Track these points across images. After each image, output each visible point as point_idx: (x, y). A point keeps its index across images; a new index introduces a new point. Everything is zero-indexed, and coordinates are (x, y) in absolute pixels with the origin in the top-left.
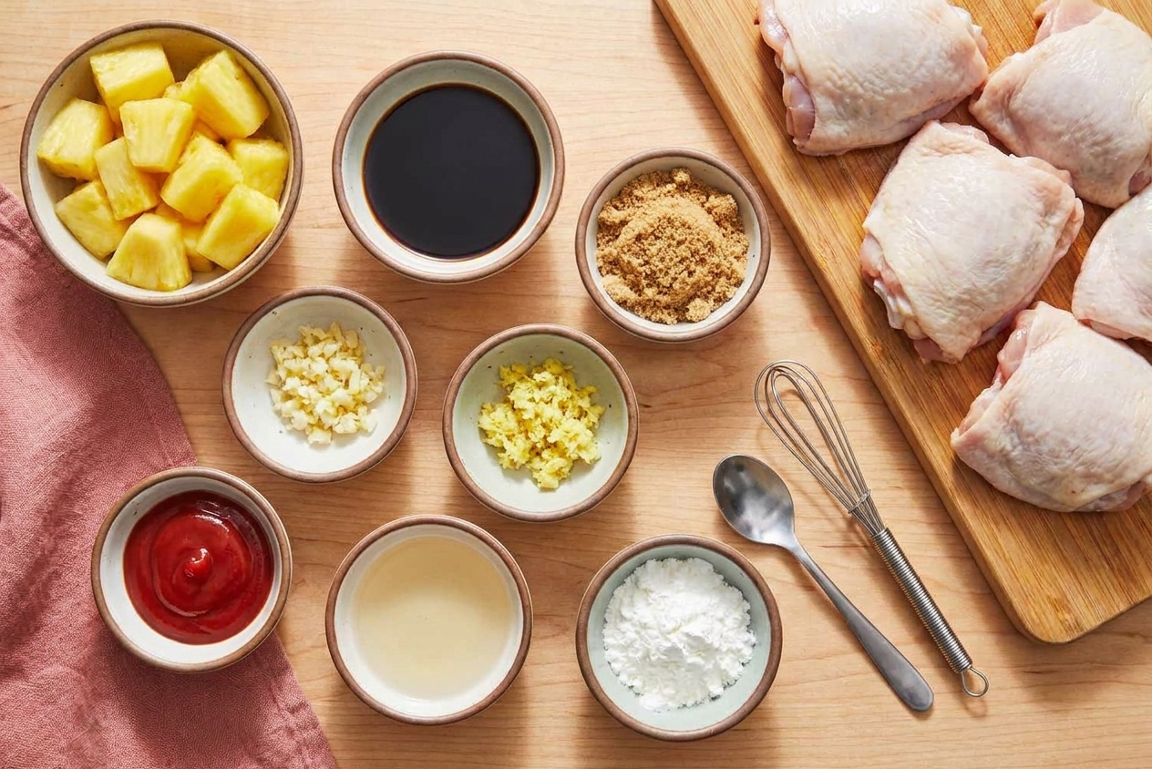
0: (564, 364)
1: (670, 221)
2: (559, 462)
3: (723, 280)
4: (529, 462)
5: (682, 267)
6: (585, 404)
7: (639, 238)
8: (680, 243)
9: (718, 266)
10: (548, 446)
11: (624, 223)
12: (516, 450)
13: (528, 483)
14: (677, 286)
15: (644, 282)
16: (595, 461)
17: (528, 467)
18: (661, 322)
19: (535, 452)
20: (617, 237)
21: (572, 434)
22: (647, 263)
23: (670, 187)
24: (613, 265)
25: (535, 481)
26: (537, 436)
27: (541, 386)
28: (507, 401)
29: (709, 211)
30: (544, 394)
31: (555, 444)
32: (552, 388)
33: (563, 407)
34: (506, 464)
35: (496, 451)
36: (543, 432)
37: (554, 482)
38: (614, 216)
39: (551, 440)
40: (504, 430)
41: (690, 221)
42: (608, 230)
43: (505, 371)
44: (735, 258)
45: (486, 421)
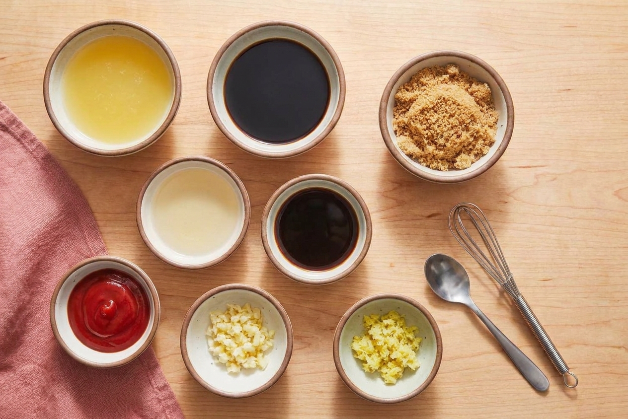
0: (400, 315)
1: (445, 101)
2: (397, 370)
3: (481, 142)
4: (380, 368)
5: (452, 132)
6: (411, 336)
7: (422, 111)
8: (452, 116)
9: (477, 132)
10: (391, 360)
11: (412, 101)
12: (373, 362)
13: (379, 380)
14: (448, 145)
15: (426, 142)
16: (417, 368)
17: (379, 371)
18: (437, 169)
19: (383, 363)
20: (408, 110)
21: (405, 355)
22: (428, 128)
23: (446, 77)
24: (404, 129)
25: (383, 379)
26: (385, 354)
27: (387, 327)
28: (367, 334)
29: (471, 94)
30: (389, 331)
31: (395, 359)
32: (393, 328)
33: (399, 339)
34: (367, 370)
35: (362, 362)
36: (388, 353)
37: (394, 380)
38: (407, 95)
39: (393, 357)
40: (367, 351)
41: (459, 101)
42: (401, 106)
43: (366, 317)
44: (489, 126)
45: (356, 346)
